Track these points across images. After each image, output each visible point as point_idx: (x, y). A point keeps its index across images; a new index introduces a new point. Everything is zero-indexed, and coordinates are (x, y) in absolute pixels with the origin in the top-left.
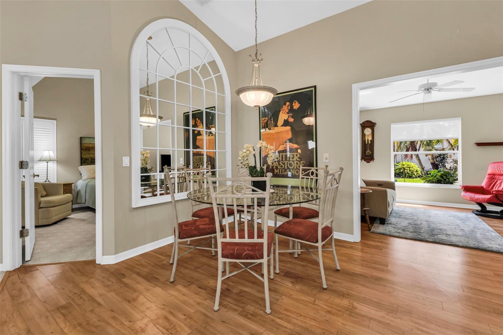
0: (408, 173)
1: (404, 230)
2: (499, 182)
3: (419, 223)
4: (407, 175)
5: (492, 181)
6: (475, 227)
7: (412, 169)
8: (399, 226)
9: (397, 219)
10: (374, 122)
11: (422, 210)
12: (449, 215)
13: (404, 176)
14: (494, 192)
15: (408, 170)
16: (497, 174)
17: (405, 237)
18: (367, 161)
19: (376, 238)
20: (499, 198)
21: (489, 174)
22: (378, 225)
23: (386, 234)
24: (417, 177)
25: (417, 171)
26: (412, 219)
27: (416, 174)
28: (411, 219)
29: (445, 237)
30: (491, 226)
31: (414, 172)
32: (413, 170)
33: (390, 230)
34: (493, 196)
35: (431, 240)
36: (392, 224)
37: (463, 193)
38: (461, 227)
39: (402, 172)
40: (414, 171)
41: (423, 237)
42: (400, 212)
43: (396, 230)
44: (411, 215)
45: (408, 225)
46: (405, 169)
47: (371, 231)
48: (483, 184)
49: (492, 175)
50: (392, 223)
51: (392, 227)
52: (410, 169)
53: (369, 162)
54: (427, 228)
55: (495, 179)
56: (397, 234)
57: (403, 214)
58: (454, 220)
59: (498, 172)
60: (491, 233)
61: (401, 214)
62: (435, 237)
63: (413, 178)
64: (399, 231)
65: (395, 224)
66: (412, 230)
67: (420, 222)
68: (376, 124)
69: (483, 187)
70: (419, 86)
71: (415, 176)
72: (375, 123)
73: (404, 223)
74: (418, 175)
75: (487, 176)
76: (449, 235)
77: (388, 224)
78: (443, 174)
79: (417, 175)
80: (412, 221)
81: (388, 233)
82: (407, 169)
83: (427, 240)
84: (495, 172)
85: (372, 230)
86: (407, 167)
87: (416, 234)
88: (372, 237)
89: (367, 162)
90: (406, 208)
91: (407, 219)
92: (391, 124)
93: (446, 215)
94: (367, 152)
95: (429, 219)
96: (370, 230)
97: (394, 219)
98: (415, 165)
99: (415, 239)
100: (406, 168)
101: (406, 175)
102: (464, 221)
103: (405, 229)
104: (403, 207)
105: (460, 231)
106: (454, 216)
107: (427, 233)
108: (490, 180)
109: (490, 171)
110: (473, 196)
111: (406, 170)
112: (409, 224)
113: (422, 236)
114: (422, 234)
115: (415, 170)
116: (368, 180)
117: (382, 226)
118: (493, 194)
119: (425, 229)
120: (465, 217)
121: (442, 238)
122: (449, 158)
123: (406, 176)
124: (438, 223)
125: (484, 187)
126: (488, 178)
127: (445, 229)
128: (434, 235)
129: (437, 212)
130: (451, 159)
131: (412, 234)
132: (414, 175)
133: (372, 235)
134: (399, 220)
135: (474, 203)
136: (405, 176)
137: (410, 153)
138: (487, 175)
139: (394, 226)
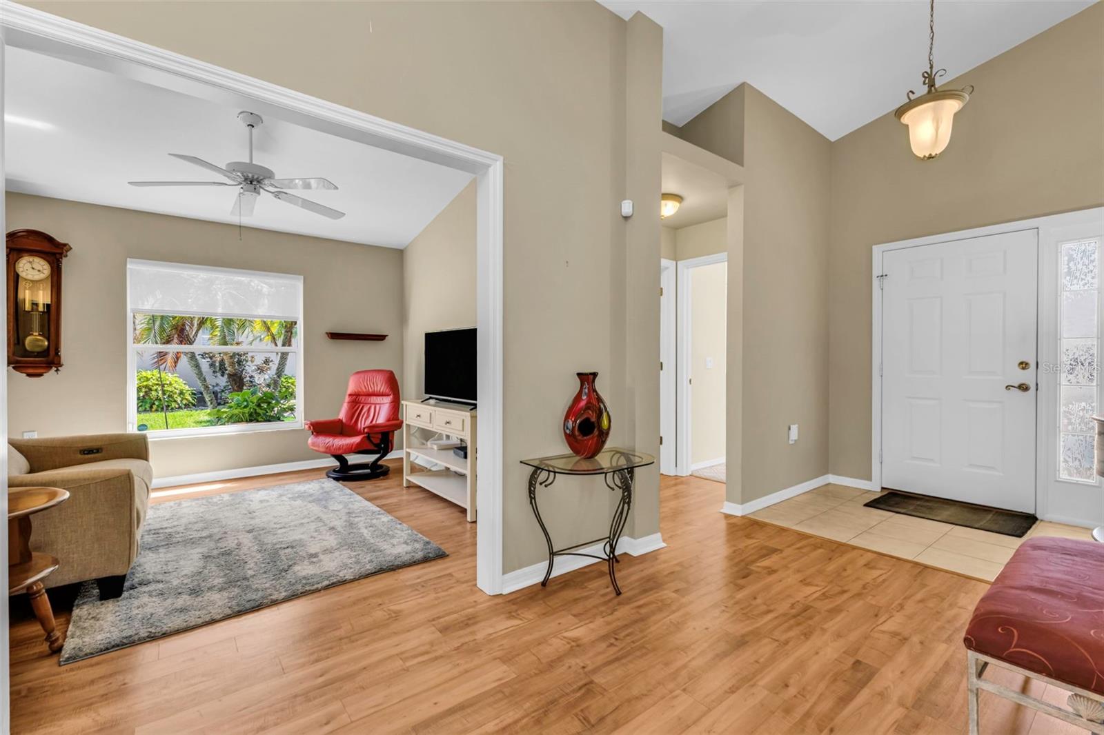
0: (160, 400)
1: (195, 592)
2: (365, 409)
3: (230, 543)
4: (157, 403)
5: (356, 408)
6: (349, 513)
7: (169, 389)
8: (175, 582)
9: (163, 555)
10: (60, 239)
11: (225, 499)
12: (291, 496)
13: (148, 406)
14: (366, 430)
15: (160, 392)
16: (362, 393)
17: (208, 618)
18: (31, 371)
19: (92, 682)
20: (372, 439)
21: (350, 395)
22: (95, 612)
23: (136, 638)
24: (183, 406)
25: (181, 393)
26: (210, 536)
27: (179, 400)
28: (206, 538)
29: (311, 567)
30: (369, 500)
31: (175, 396)
32: (172, 392)
33: (149, 610)
34: (364, 437)
35: (284, 594)
36: (148, 583)
37: (311, 439)
38: (328, 522)
39: (143, 396)
40: (176, 393)
41: (260, 594)
42: (165, 524)
43: (169, 601)
44: (201, 525)
45: (201, 563)
46: (151, 390)
47: (66, 653)
48: (342, 415)
49: (355, 397)
50: (150, 577)
51: (150, 594)
52: (165, 389)
53: (40, 375)
54: (259, 556)
55: (360, 403)
56: (178, 621)
57: (178, 529)
58: (306, 506)
59: (364, 390)
60: (380, 519)
61: (170, 530)
62: (289, 576)
63: (172, 409)
64: (180, 602)
65: (160, 577)
66: (220, 580)
67: (236, 541)
68: (71, 248)
69: (342, 421)
70: (229, 164)
71: (177, 406)
72: (65, 245)
73: (190, 562)
74: (184, 402)
75: (347, 399)
76: (315, 555)
77: (132, 587)
78: (261, 398)
79: (181, 401)
80: (212, 545)
81: (143, 633)
82: (156, 390)
83: (273, 597)
84: (360, 390)
85: (70, 646)
86: (157, 384)
87: (237, 590)
88: (72, 688)
89: (29, 375)
90: (180, 504)
91: (192, 542)
92: (128, 259)
93: (284, 498)
94: (28, 340)
95: (252, 522)
96: (57, 651)
97: (151, 556)
98: (177, 379)
99: (239, 612)
100: (155, 388)
101: (154, 404)
102: (324, 502)
103: (199, 585)
104: (172, 504)
105: (331, 535)
106: (301, 496)
107: (265, 572)
108: (352, 405)
109: (351, 388)
110: (331, 444)
111: (154, 393)
112: (206, 557)
113: (257, 590)
114: (256, 583)
115: (178, 392)
116: (37, 440)
117: (110, 605)
118: (364, 433)
119: (255, 560)
120: (321, 491)
121: (304, 573)
122: (249, 363)
123: (155, 407)
124: (278, 526)
125: (344, 421)
126: (348, 402)
127: (300, 540)
128: (284, 574)
129: (262, 494)
130: (254, 364)
131: (225, 594)
132: (175, 401)
133: (70, 675)
134: (170, 555)
135: (329, 455)
136: (151, 407)
137: (174, 348)
138: (347, 397)
139: (160, 586)
